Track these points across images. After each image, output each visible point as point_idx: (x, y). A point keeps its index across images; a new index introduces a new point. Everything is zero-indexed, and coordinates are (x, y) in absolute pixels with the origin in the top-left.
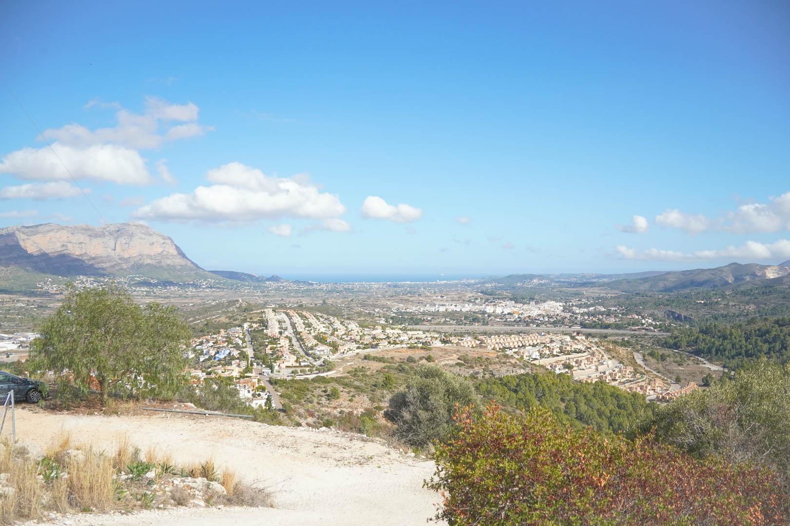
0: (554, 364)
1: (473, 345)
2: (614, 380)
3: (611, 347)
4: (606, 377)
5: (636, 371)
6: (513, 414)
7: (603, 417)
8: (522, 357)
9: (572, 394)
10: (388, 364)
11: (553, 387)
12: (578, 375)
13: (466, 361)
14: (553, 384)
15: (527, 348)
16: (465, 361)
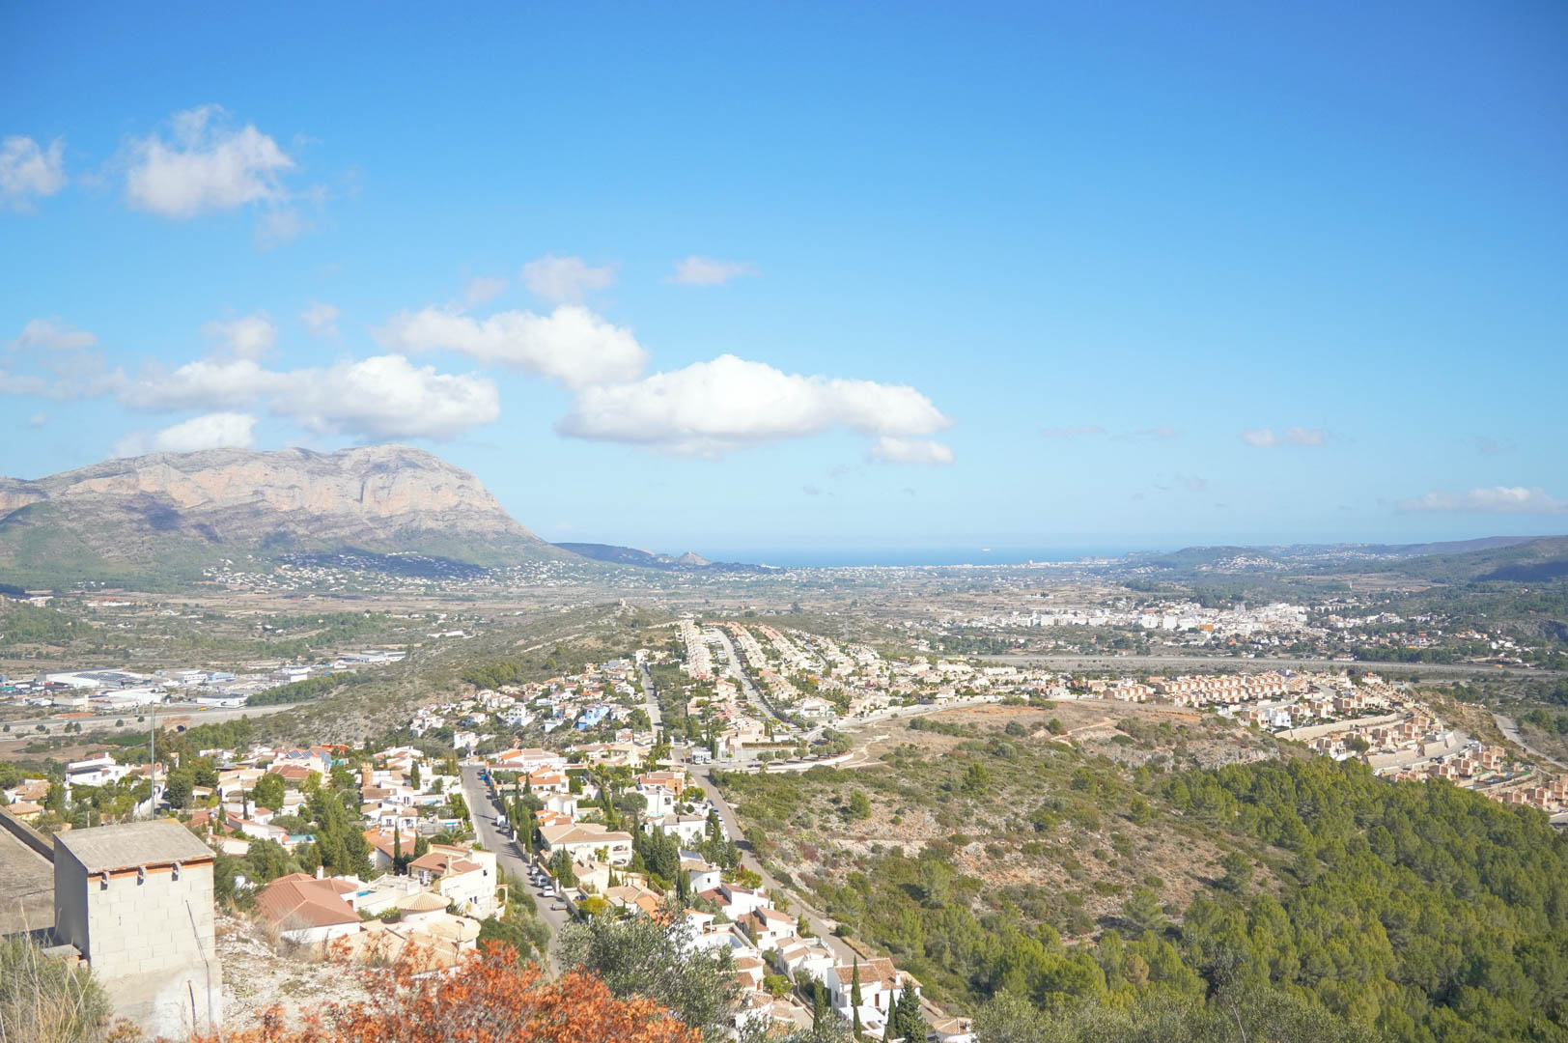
0: (1325, 739)
1: (1139, 697)
2: (1465, 776)
3: (1443, 702)
4: (1445, 770)
5: (1510, 759)
6: (1260, 853)
7: (1464, 862)
8: (1255, 724)
9: (1380, 808)
10: (965, 739)
11: (1336, 791)
12: (1383, 764)
13: (1134, 732)
14: (1335, 785)
15: (1260, 703)
16: (1131, 732)
